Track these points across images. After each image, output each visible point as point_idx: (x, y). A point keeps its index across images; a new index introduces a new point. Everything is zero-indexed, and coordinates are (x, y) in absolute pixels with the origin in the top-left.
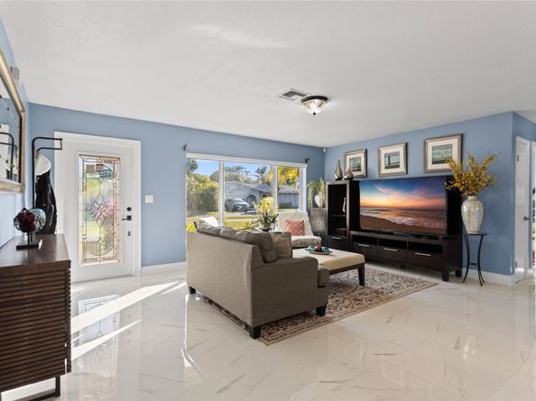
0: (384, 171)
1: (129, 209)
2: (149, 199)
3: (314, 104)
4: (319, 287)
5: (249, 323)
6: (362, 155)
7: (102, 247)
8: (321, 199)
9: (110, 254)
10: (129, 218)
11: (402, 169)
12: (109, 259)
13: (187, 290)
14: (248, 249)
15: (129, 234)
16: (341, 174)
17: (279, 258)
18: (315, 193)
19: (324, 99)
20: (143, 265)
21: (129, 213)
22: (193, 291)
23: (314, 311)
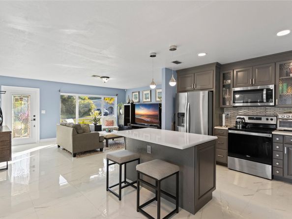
0: (144, 100)
1: (34, 116)
2: (43, 112)
3: (104, 79)
4: (100, 142)
5: (72, 152)
6: (138, 93)
7: (23, 131)
8: (122, 111)
9: (26, 134)
10: (34, 120)
11: (149, 100)
12: (26, 136)
13: (57, 147)
14: (71, 129)
15: (34, 126)
16: (129, 101)
17: (84, 132)
18: (120, 108)
19: (108, 78)
20: (40, 139)
21: (34, 118)
22: (59, 146)
23: (99, 149)
